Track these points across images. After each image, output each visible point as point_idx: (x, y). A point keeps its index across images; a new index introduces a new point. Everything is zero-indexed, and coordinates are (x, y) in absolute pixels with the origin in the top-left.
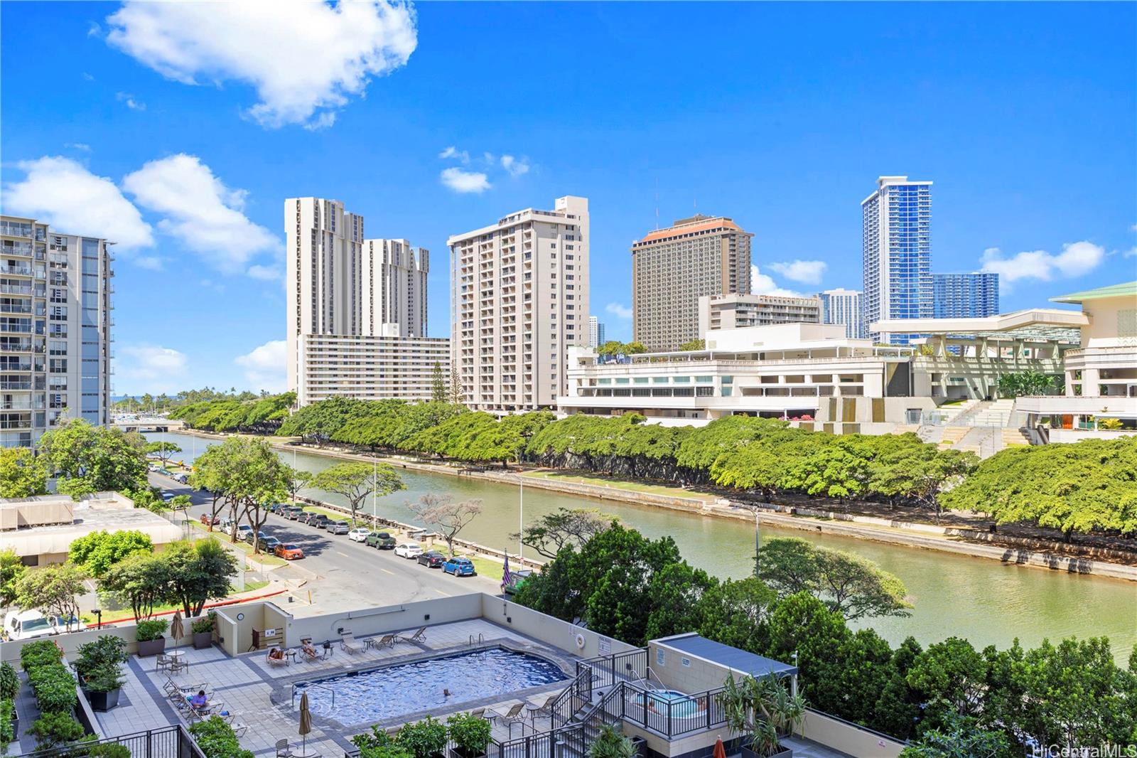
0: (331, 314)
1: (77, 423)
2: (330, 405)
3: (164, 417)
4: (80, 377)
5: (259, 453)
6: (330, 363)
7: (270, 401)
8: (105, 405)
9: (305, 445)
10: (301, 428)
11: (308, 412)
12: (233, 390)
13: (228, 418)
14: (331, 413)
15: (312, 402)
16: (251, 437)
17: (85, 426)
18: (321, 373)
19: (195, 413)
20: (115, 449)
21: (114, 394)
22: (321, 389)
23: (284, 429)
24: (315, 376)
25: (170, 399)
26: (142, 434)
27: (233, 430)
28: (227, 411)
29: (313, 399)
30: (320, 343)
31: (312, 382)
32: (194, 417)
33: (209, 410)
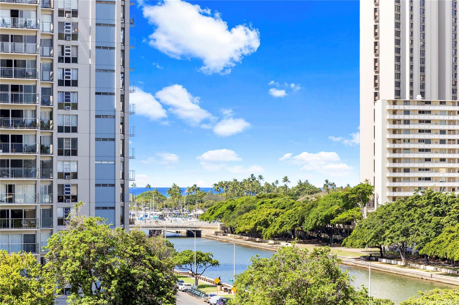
0: (422, 69)
1: (91, 224)
2: (419, 203)
3: (197, 216)
4: (93, 162)
5: (321, 270)
6: (420, 141)
7: (336, 197)
8: (123, 200)
9: (384, 260)
10: (378, 237)
11: (389, 213)
12: (286, 179)
13: (279, 219)
14: (422, 215)
15: (394, 199)
16: (311, 248)
17: (102, 228)
18: (407, 156)
19: (236, 213)
20: (136, 259)
21: (134, 185)
22: (408, 179)
23: (355, 237)
24: (399, 160)
25: (204, 192)
26: (168, 239)
27: (286, 237)
28: (278, 210)
29: (396, 194)
30: (407, 112)
31: (394, 170)
32: (234, 217)
33: (254, 208)
